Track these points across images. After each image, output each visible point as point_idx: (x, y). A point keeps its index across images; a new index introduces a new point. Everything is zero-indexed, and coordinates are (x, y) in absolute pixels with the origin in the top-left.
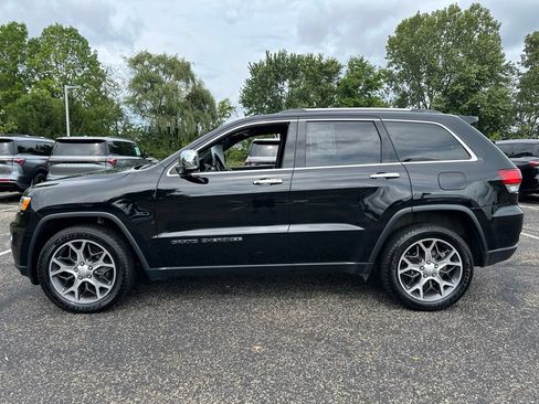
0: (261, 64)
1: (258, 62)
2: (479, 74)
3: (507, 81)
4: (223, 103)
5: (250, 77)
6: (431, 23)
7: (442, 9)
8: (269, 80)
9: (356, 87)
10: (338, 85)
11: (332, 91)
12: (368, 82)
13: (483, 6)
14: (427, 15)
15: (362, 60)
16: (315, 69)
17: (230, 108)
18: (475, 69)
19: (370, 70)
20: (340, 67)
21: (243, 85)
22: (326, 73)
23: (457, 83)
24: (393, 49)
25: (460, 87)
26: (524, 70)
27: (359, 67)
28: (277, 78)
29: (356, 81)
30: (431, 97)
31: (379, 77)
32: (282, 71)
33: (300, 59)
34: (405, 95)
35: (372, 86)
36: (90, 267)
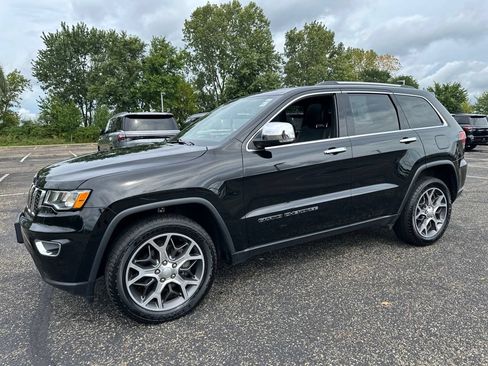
0: (58, 36)
1: (54, 32)
2: (259, 61)
3: (277, 68)
4: (12, 74)
5: (44, 48)
6: (220, 14)
7: (227, 3)
8: (68, 53)
9: (162, 66)
10: (143, 63)
11: (138, 68)
12: (171, 61)
13: (257, 5)
14: (216, 6)
15: (164, 41)
16: (120, 45)
17: (23, 80)
18: (256, 56)
19: (172, 51)
20: (143, 46)
21: (36, 57)
22: (131, 51)
23: (242, 68)
24: (189, 32)
25: (246, 71)
26: (286, 60)
27: (161, 47)
28: (77, 52)
29: (161, 60)
30: (224, 77)
31: (180, 58)
32: (83, 45)
33: (102, 35)
34: (202, 75)
35: (174, 64)
36: (174, 265)
